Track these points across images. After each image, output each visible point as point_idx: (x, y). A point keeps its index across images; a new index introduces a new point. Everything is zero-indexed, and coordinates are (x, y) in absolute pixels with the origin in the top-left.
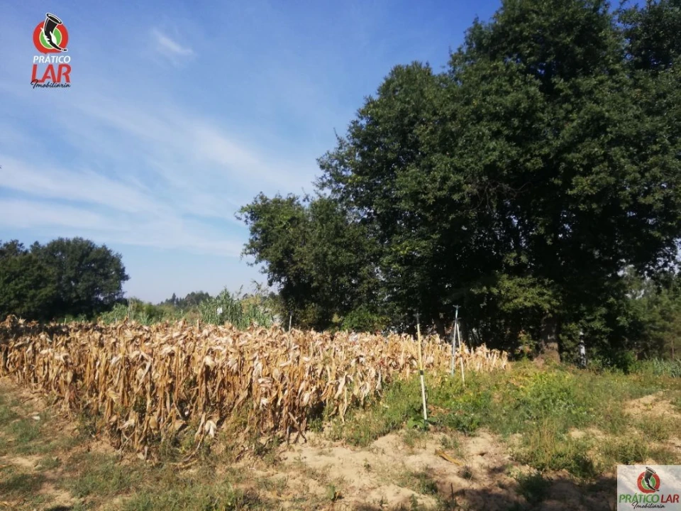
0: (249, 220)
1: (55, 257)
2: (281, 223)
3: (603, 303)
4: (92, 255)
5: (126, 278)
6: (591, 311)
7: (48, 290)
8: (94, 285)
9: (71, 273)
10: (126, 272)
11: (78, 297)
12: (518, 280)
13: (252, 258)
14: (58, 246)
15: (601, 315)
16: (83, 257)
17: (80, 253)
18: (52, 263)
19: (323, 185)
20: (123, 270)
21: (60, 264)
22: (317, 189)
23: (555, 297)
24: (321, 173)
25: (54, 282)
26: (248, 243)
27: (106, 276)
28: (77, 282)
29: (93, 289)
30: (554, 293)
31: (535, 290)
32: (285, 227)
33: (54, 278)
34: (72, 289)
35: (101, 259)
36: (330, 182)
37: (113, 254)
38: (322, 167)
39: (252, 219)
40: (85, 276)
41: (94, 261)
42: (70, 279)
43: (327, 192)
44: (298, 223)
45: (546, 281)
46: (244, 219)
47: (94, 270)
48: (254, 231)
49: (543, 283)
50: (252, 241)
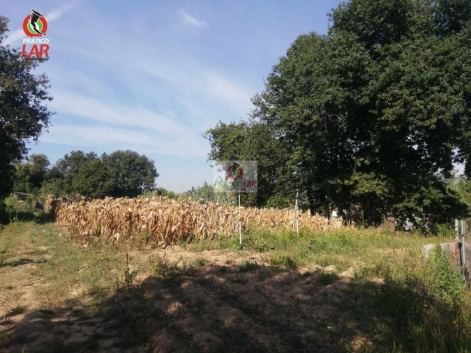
0: (212, 139)
1: (115, 162)
2: (230, 140)
3: (418, 190)
4: (137, 161)
5: (157, 175)
6: (409, 197)
7: (110, 182)
8: (138, 180)
9: (124, 172)
10: (157, 172)
11: (128, 187)
12: (365, 175)
13: (214, 162)
14: (118, 155)
15: (415, 199)
16: (131, 162)
17: (129, 160)
18: (113, 166)
19: (256, 115)
20: (156, 171)
21: (118, 167)
22: (251, 118)
23: (387, 186)
24: (254, 107)
25: (113, 177)
26: (210, 152)
27: (145, 174)
28: (128, 178)
29: (138, 182)
30: (387, 184)
31: (375, 182)
32: (233, 142)
33: (114, 175)
34: (125, 182)
35: (142, 164)
36: (260, 113)
37: (149, 160)
38: (255, 104)
39: (214, 138)
40: (132, 175)
41: (138, 164)
42: (124, 176)
43: (258, 120)
44: (243, 140)
45: (382, 176)
46: (208, 138)
47: (138, 171)
48: (214, 145)
49: (380, 177)
50: (212, 152)
